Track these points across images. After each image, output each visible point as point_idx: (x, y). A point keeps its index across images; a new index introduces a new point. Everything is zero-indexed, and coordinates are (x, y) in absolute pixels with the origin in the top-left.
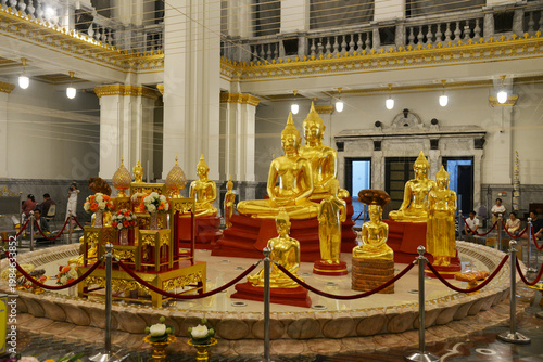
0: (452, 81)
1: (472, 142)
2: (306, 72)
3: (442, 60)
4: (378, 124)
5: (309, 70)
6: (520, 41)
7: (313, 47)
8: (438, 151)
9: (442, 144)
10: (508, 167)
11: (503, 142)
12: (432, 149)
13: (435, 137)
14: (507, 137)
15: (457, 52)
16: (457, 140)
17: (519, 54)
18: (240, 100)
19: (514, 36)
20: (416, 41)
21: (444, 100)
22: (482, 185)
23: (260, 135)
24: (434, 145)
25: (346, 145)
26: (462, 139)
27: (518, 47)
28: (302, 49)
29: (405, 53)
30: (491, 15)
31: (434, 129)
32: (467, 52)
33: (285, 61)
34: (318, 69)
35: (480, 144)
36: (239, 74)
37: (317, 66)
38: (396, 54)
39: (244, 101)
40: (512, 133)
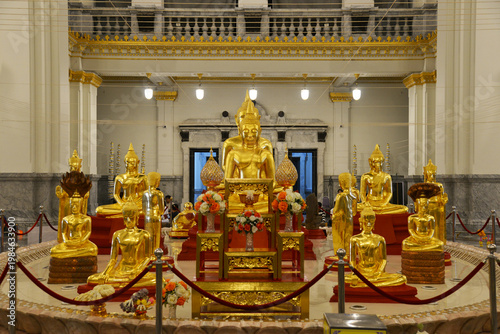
0: (313, 75)
1: (315, 135)
2: (165, 54)
3: (307, 54)
4: (225, 114)
5: (169, 52)
6: (374, 44)
7: (171, 27)
8: (285, 143)
9: (288, 136)
10: (347, 159)
11: (342, 136)
12: (280, 141)
13: (281, 130)
14: (345, 131)
15: (321, 48)
16: (302, 133)
17: (373, 55)
18: (83, 79)
19: (369, 38)
20: (279, 33)
21: (305, 94)
22: (324, 177)
23: (102, 122)
24: (281, 137)
25: (192, 135)
26: (307, 132)
27: (373, 48)
28: (159, 27)
29: (272, 44)
30: (349, 16)
31: (282, 121)
32: (330, 48)
33: (139, 39)
34: (178, 52)
35: (322, 137)
36: (82, 49)
37: (177, 48)
38: (263, 44)
39: (88, 80)
40: (350, 128)
